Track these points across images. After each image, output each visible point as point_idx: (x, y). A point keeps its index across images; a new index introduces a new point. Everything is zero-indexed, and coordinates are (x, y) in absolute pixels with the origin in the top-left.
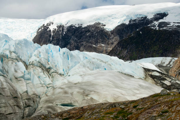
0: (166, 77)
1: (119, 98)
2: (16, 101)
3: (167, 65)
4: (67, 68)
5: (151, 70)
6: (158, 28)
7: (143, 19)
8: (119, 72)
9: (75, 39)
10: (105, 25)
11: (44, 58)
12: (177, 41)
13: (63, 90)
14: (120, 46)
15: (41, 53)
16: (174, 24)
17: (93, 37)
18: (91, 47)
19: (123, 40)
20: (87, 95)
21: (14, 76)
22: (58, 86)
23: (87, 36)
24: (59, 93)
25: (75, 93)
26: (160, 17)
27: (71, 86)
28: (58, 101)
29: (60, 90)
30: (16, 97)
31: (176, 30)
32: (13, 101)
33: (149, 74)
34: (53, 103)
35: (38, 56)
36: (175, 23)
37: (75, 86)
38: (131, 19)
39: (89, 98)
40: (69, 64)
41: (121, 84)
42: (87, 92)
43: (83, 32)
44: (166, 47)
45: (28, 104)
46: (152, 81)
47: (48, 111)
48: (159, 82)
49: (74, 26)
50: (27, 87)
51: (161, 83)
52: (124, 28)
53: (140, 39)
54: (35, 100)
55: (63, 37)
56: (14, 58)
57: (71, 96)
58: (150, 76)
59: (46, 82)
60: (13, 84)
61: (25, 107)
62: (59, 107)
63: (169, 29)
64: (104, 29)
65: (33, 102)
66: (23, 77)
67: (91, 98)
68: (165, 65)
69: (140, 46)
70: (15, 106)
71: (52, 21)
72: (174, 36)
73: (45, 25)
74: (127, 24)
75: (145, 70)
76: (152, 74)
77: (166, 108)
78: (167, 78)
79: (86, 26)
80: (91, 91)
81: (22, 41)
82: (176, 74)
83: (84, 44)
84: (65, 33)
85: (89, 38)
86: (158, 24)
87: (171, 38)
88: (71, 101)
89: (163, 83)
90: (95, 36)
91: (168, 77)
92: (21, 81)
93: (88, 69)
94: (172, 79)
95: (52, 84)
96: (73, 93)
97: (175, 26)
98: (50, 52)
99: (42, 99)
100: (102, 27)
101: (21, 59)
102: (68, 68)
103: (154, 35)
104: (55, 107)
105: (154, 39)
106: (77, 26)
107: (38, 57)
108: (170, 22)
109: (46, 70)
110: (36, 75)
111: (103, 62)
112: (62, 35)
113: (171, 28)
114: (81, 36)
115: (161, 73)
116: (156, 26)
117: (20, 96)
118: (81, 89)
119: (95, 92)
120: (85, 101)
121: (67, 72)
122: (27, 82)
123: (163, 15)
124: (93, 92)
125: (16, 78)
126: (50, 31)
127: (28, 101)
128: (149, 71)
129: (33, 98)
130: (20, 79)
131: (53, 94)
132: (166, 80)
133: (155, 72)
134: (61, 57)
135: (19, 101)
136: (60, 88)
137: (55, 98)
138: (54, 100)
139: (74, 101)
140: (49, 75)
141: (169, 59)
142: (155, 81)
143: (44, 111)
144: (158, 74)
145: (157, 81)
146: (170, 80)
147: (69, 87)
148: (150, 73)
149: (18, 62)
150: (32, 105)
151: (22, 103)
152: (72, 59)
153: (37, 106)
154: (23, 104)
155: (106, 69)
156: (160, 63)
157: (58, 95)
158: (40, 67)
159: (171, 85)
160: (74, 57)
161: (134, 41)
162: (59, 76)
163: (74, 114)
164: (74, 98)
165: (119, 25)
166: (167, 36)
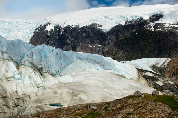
0: (159, 77)
1: (108, 98)
2: (6, 101)
3: (162, 65)
4: (59, 69)
5: (145, 70)
6: (153, 29)
7: (139, 20)
8: (111, 72)
9: (72, 39)
10: (101, 26)
11: (36, 58)
12: (173, 42)
13: (52, 90)
14: (116, 47)
15: (33, 53)
16: (169, 25)
17: (89, 38)
18: (88, 47)
19: (118, 41)
20: (76, 96)
21: (5, 76)
22: (48, 86)
23: (84, 37)
24: (49, 93)
25: (64, 93)
26: (155, 18)
27: (61, 86)
28: (47, 101)
29: (50, 90)
30: (5, 97)
31: (171, 32)
32: (2, 100)
33: (141, 75)
34: (42, 103)
35: (30, 56)
36: (171, 24)
37: (65, 86)
38: (127, 21)
39: (78, 98)
40: (62, 65)
41: (111, 84)
42: (76, 93)
43: (80, 33)
44: (162, 48)
45: (17, 104)
46: (144, 81)
47: (36, 111)
48: (152, 82)
49: (71, 27)
50: (16, 87)
51: (154, 83)
52: (120, 29)
53: (136, 40)
54: (25, 100)
55: (59, 38)
56: (6, 58)
57: (60, 96)
58: (143, 77)
59: (36, 82)
60: (3, 84)
61: (14, 107)
62: (48, 107)
63: (165, 30)
64: (100, 30)
65: (22, 102)
66: (13, 77)
67: (79, 98)
68: (159, 66)
69: (136, 47)
70: (4, 105)
71: (49, 22)
72: (169, 37)
73: (42, 26)
74: (123, 25)
75: (138, 70)
76: (146, 75)
77: (132, 110)
78: (159, 79)
79: (82, 27)
80: (80, 91)
81: (15, 42)
82: (169, 75)
83: (81, 44)
84: (61, 34)
85: (85, 39)
86: (153, 25)
87: (167, 39)
88: (60, 101)
89: (156, 84)
90: (92, 36)
91: (161, 78)
92: (11, 81)
93: (80, 69)
94: (165, 80)
95: (43, 84)
96: (62, 93)
97: (171, 27)
98: (43, 53)
99: (32, 99)
100: (98, 28)
101: (12, 59)
102: (61, 68)
103: (150, 36)
104: (44, 107)
105: (150, 40)
106: (74, 27)
107: (30, 58)
108: (166, 24)
109: (38, 70)
110: (27, 75)
111: (96, 62)
112: (59, 35)
113: (166, 30)
114: (78, 37)
115: (154, 74)
116: (152, 27)
117: (10, 96)
118: (71, 89)
119: (84, 92)
120: (73, 101)
121: (60, 72)
122: (18, 82)
123: (159, 17)
124: (82, 93)
125: (7, 78)
126: (47, 31)
127: (18, 101)
128: (142, 72)
129: (22, 98)
130: (10, 79)
131: (43, 94)
132: (159, 80)
133: (149, 72)
134: (54, 58)
135: (9, 100)
136: (50, 88)
137: (44, 98)
138: (43, 100)
139: (63, 101)
140: (41, 75)
141: (163, 60)
142: (148, 81)
143: (33, 111)
144: (151, 75)
145: (150, 82)
146: (163, 80)
147: (59, 88)
148: (143, 74)
149: (10, 62)
150: (21, 105)
151: (11, 103)
152: (64, 59)
153: (26, 106)
154: (13, 104)
155: (99, 69)
156: (154, 64)
157: (48, 95)
158: (32, 67)
159: (164, 86)
160: (68, 57)
161: (130, 42)
162: (50, 76)
163: (50, 114)
164: (63, 98)
165: (115, 26)
166: (162, 37)
